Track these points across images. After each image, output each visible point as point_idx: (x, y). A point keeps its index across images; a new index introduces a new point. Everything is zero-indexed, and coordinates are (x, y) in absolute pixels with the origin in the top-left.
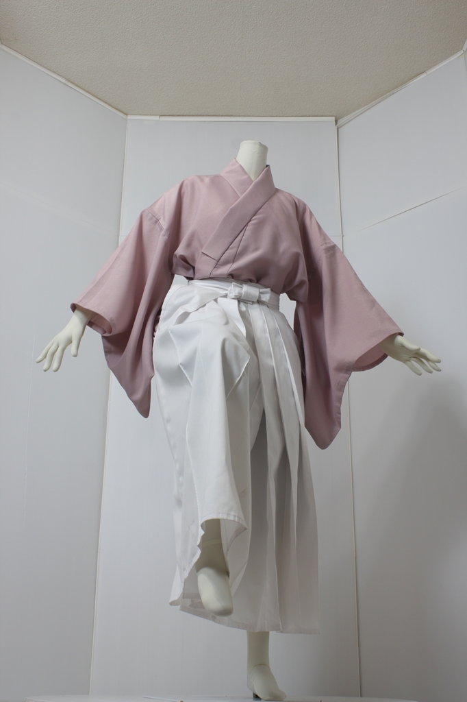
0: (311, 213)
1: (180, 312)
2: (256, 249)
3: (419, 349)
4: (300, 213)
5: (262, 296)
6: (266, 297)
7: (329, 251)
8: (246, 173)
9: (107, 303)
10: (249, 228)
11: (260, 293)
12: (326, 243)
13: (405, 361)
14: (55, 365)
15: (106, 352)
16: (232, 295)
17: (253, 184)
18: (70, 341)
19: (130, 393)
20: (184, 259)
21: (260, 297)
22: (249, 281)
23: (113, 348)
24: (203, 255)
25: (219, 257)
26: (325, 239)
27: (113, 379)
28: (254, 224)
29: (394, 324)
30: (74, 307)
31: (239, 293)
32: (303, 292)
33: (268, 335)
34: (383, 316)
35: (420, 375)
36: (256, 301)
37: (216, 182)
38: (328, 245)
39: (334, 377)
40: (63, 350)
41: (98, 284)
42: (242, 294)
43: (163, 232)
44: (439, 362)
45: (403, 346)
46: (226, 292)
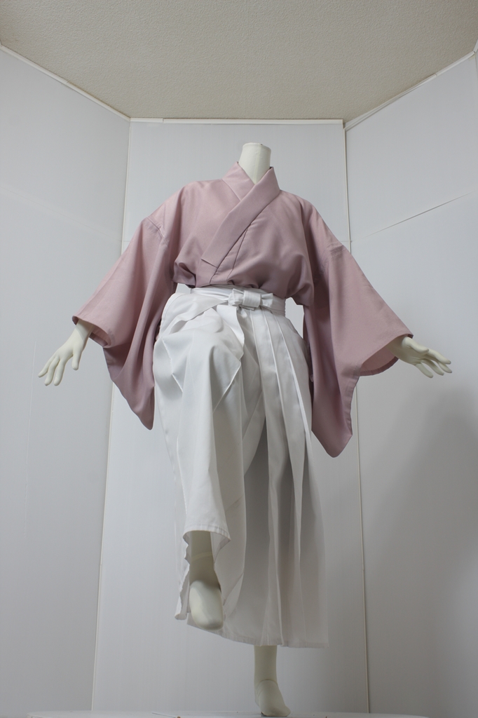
0: (317, 213)
1: (177, 320)
2: (256, 254)
3: (428, 350)
4: (305, 215)
5: (263, 301)
6: (268, 303)
7: (335, 252)
8: (247, 176)
9: (106, 316)
10: (249, 232)
11: (262, 298)
12: (332, 245)
13: (415, 364)
14: (56, 379)
15: (108, 364)
16: (233, 302)
17: (254, 187)
18: (71, 355)
19: (133, 405)
20: (184, 267)
21: (261, 302)
22: (250, 287)
23: (115, 361)
24: (203, 262)
25: (218, 263)
26: (331, 240)
27: (116, 390)
28: (254, 228)
29: (403, 325)
30: (76, 320)
31: (240, 300)
32: (309, 295)
33: (270, 341)
34: (391, 317)
35: (431, 377)
36: (258, 306)
37: (217, 187)
38: (335, 246)
39: (343, 382)
40: (64, 364)
41: (98, 295)
42: (242, 300)
43: (162, 241)
44: (450, 363)
45: (411, 348)
46: (227, 299)
